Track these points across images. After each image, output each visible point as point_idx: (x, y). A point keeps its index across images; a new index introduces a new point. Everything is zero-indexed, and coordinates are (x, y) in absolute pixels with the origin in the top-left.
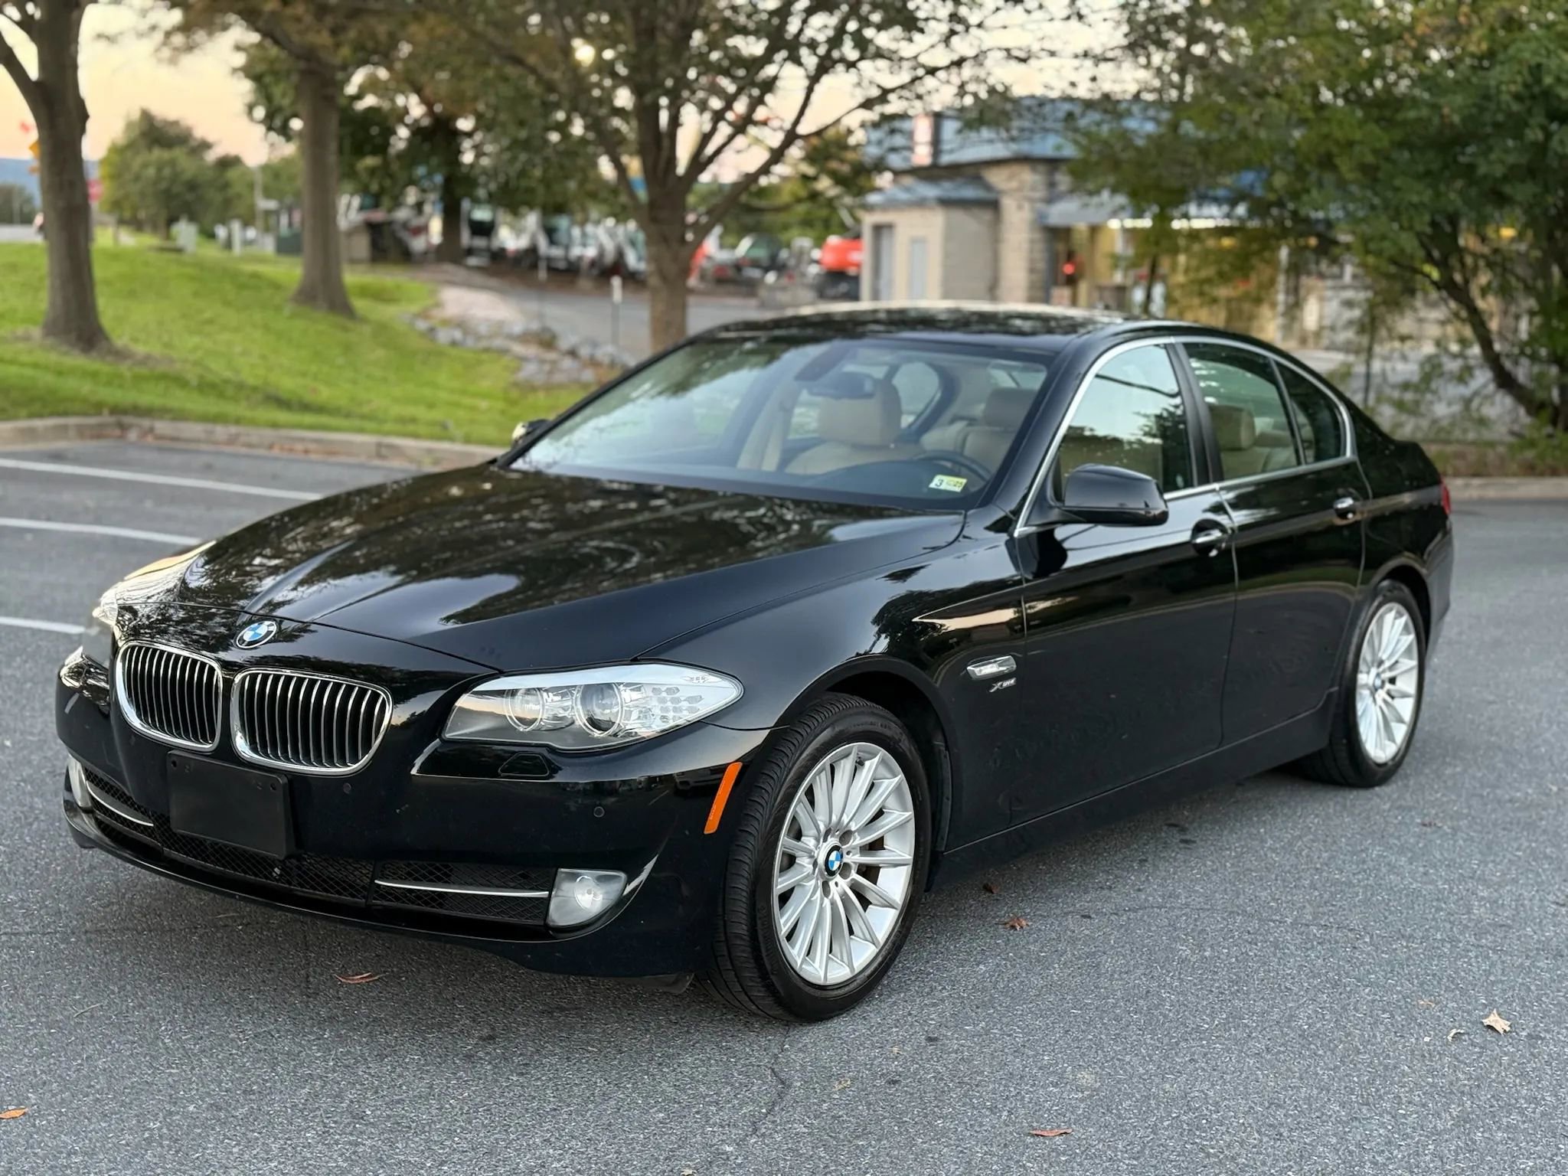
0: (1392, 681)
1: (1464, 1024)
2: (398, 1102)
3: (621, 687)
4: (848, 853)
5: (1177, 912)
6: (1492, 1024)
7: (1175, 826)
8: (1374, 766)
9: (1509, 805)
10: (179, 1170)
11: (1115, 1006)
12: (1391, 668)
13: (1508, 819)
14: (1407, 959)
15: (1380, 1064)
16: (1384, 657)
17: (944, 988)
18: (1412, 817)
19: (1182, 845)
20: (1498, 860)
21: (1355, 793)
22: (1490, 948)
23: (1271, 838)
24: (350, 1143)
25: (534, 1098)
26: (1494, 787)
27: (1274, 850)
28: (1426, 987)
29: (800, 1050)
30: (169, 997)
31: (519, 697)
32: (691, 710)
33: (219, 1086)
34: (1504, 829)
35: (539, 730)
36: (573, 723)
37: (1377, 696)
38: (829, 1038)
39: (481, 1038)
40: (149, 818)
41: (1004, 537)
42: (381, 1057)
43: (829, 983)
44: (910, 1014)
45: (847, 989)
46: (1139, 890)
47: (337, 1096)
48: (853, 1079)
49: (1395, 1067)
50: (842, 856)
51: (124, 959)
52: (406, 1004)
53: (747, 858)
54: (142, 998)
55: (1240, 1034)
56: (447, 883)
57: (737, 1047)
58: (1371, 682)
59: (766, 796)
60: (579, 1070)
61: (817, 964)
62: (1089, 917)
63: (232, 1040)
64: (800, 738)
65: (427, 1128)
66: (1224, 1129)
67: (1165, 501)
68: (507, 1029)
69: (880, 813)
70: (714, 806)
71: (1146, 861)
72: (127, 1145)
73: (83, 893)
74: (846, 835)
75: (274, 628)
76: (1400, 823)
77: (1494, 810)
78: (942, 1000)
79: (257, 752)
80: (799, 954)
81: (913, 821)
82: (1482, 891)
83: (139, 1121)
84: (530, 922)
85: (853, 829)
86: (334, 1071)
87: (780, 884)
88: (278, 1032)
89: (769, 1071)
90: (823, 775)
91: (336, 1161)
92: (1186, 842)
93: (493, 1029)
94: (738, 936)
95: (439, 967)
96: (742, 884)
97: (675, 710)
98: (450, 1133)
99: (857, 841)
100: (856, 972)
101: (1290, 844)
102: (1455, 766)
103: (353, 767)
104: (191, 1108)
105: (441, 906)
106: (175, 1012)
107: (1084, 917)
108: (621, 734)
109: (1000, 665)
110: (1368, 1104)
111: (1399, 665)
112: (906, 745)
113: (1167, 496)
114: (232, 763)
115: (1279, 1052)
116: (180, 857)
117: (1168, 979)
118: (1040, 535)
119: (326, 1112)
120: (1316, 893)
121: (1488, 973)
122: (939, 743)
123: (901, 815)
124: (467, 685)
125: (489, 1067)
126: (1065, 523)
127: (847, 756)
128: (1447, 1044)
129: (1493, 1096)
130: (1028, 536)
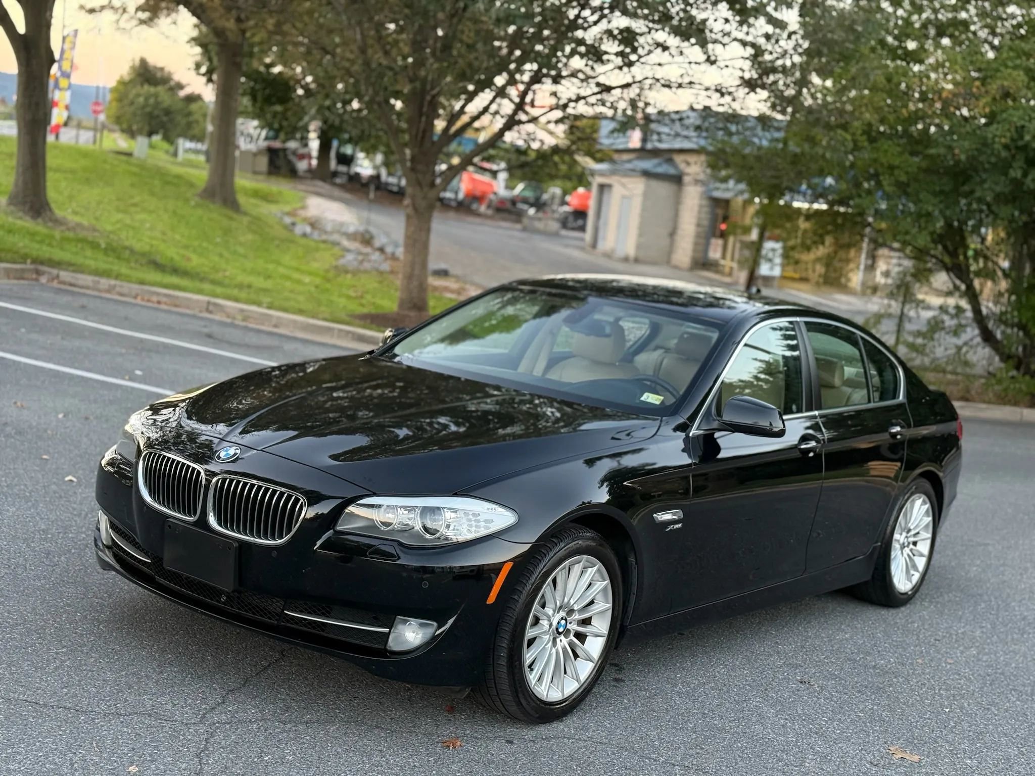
0: (915, 543)
3: (445, 510)
4: (570, 623)
8: (898, 595)
16: (912, 527)
31: (382, 509)
32: (486, 528)
35: (393, 530)
36: (414, 528)
37: (904, 552)
40: (148, 557)
41: (683, 435)
43: (549, 700)
45: (561, 705)
50: (566, 624)
56: (328, 617)
58: (901, 542)
61: (543, 688)
67: (783, 421)
69: (592, 602)
70: (494, 588)
74: (571, 612)
75: (239, 452)
79: (220, 525)
81: (611, 609)
84: (376, 646)
85: (576, 609)
87: (530, 633)
90: (563, 571)
97: (476, 526)
99: (577, 616)
100: (565, 697)
103: (280, 541)
105: (324, 630)
108: (442, 538)
109: (673, 515)
112: (613, 561)
113: (785, 417)
114: (204, 529)
116: (166, 582)
118: (705, 436)
122: (632, 559)
123: (604, 605)
124: (354, 499)
126: (722, 430)
127: (579, 562)
130: (698, 436)
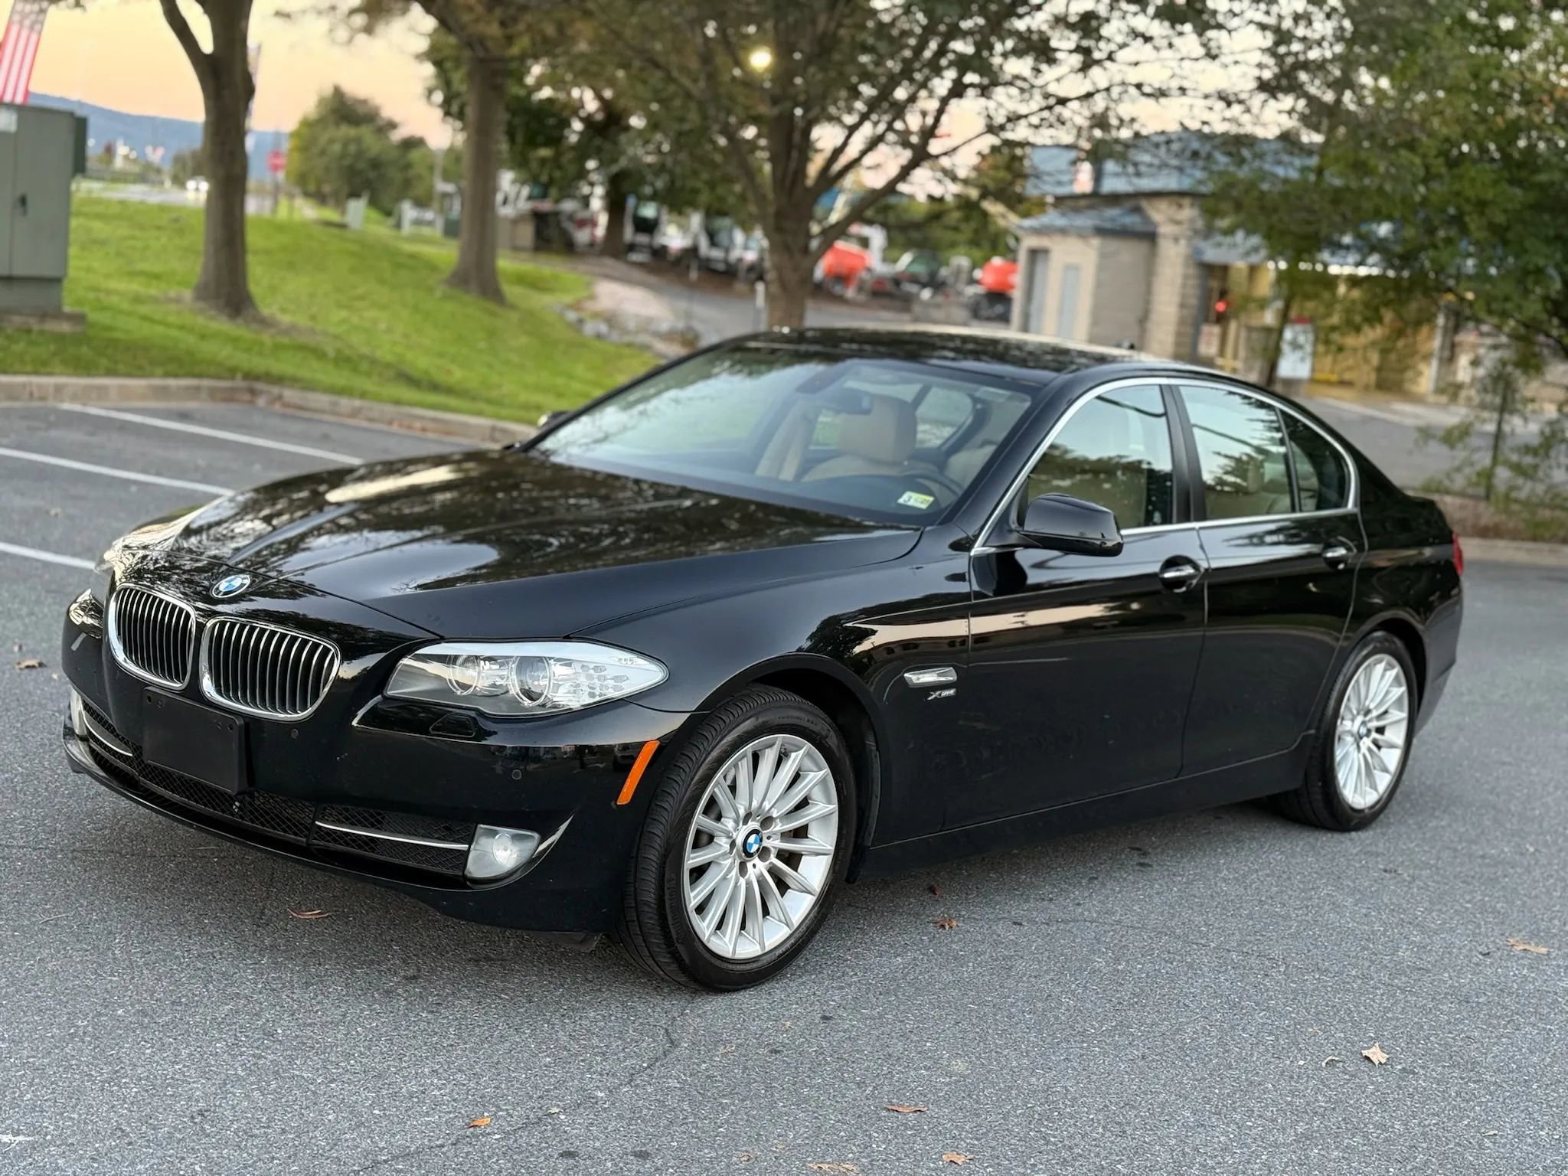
0: (1380, 730)
1: (1343, 1052)
2: (310, 1025)
3: (552, 662)
4: (769, 838)
5: (1107, 927)
6: (1370, 1056)
7: (1138, 849)
8: (1350, 811)
9: (1479, 861)
10: (92, 1064)
11: (1013, 1005)
12: (1379, 717)
13: (1472, 873)
14: (1314, 990)
15: (1246, 1080)
16: (1372, 706)
17: (856, 974)
18: (1377, 862)
19: (1137, 868)
20: (1444, 909)
21: (1329, 835)
22: (1399, 988)
23: (1228, 869)
24: (254, 1056)
25: (436, 1033)
26: (1472, 842)
27: (1224, 880)
28: (1321, 1016)
29: (699, 1016)
30: (131, 914)
31: (459, 663)
32: (615, 688)
33: (152, 996)
34: (1463, 882)
35: (474, 694)
36: (507, 692)
37: (1361, 744)
38: (730, 1008)
39: (405, 977)
40: (128, 748)
41: (962, 555)
42: (307, 984)
43: (737, 957)
44: (814, 994)
45: (755, 965)
46: (1079, 904)
47: (256, 1015)
48: (739, 1046)
49: (1260, 1084)
50: (761, 840)
51: (100, 878)
52: (346, 941)
53: (659, 831)
54: (107, 913)
55: (1123, 1041)
56: (379, 830)
57: (641, 1007)
58: (1355, 730)
59: (683, 776)
60: (486, 1014)
61: (727, 939)
62: (1021, 924)
63: (177, 957)
64: (721, 722)
65: (328, 1050)
66: (1072, 1122)
67: (1123, 536)
68: (433, 971)
69: (804, 803)
70: (629, 780)
71: (1096, 878)
72: (53, 1037)
73: (82, 816)
74: (767, 821)
75: (247, 582)
76: (1363, 866)
77: (1462, 864)
78: (850, 985)
79: (221, 695)
80: (708, 927)
81: (836, 814)
82: (1416, 936)
83: (69, 1019)
84: (450, 872)
85: (774, 815)
86: (260, 993)
87: (693, 859)
88: (221, 954)
89: (663, 1031)
90: (745, 761)
91: (236, 1069)
92: (1141, 865)
93: (419, 971)
94: (646, 903)
95: (387, 912)
96: (653, 855)
97: (601, 686)
98: (348, 1056)
99: (779, 827)
100: (767, 950)
101: (1244, 876)
102: (1442, 820)
103: (301, 715)
104: (120, 1012)
105: (373, 850)
106: (132, 928)
107: (1015, 923)
108: (549, 705)
109: (939, 675)
110: (1219, 1114)
111: (1387, 716)
112: (833, 741)
114: (198, 701)
115: (1153, 1060)
116: (155, 787)
117: (1073, 986)
118: (998, 556)
119: (241, 1027)
120: (1251, 923)
121: (1388, 1010)
122: (871, 743)
123: (825, 807)
124: (409, 647)
125: (404, 1003)
126: (1027, 546)
127: (771, 746)
128: (1320, 1069)
129: (1344, 1120)
130: (989, 555)
